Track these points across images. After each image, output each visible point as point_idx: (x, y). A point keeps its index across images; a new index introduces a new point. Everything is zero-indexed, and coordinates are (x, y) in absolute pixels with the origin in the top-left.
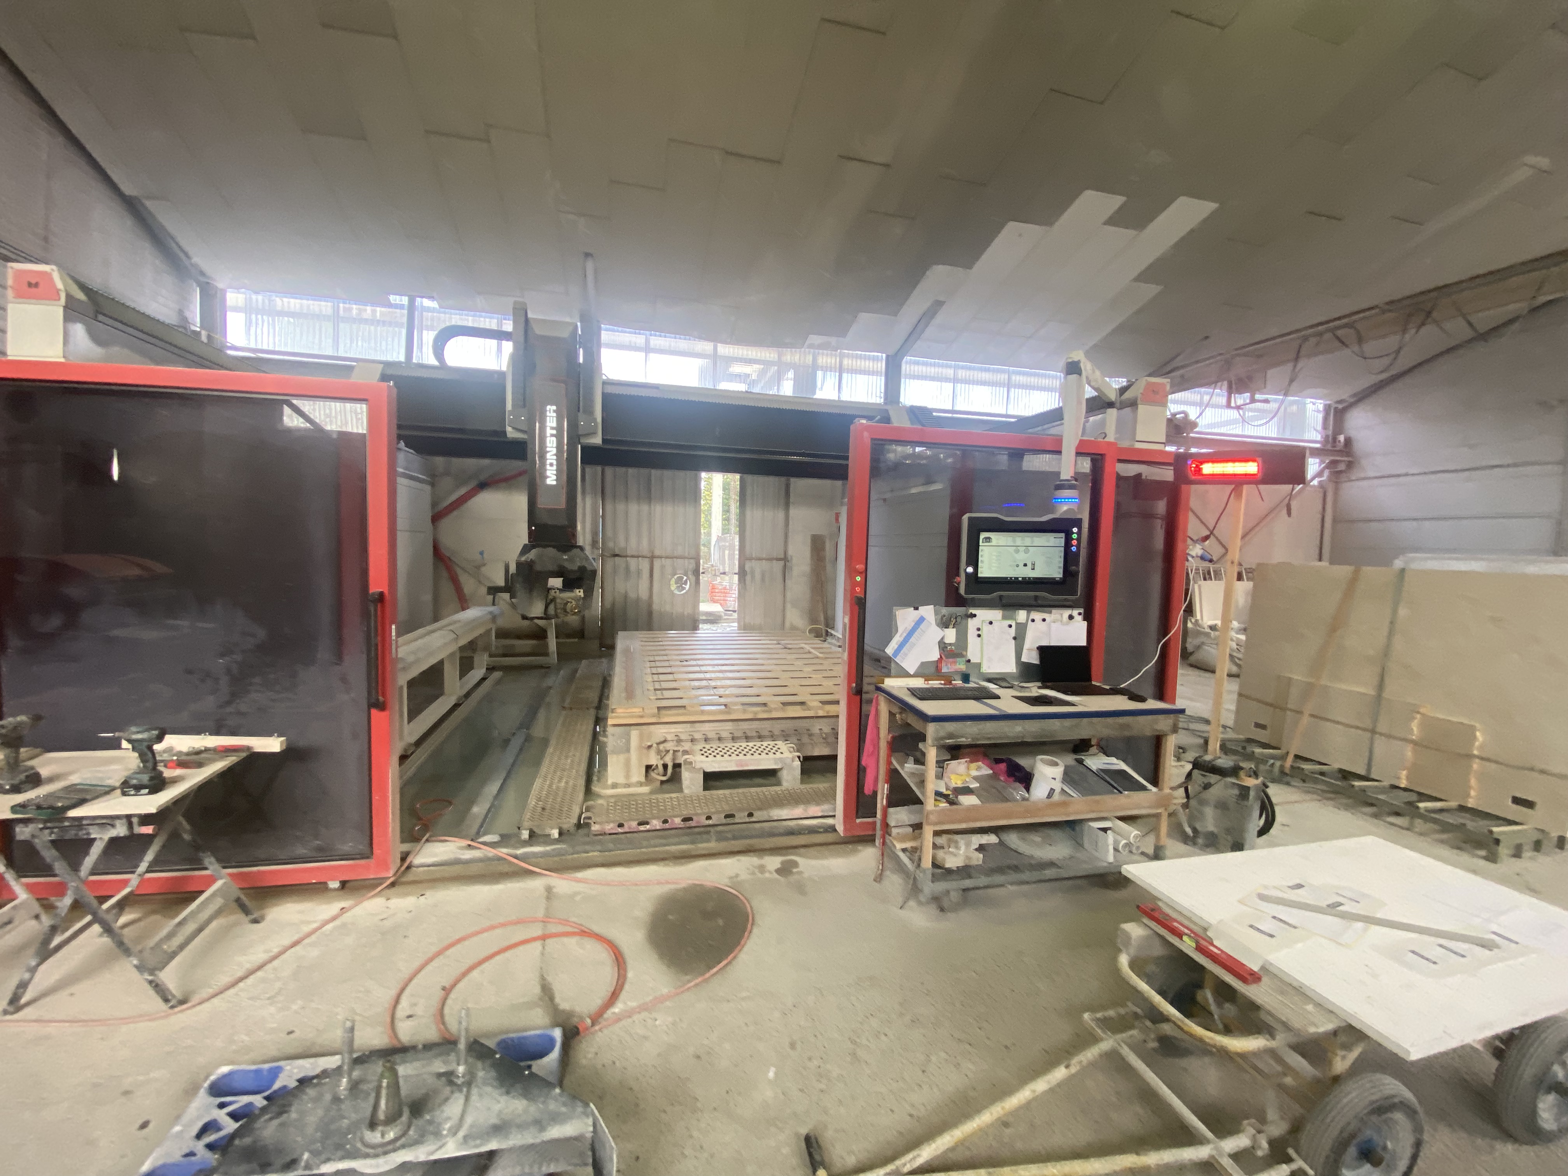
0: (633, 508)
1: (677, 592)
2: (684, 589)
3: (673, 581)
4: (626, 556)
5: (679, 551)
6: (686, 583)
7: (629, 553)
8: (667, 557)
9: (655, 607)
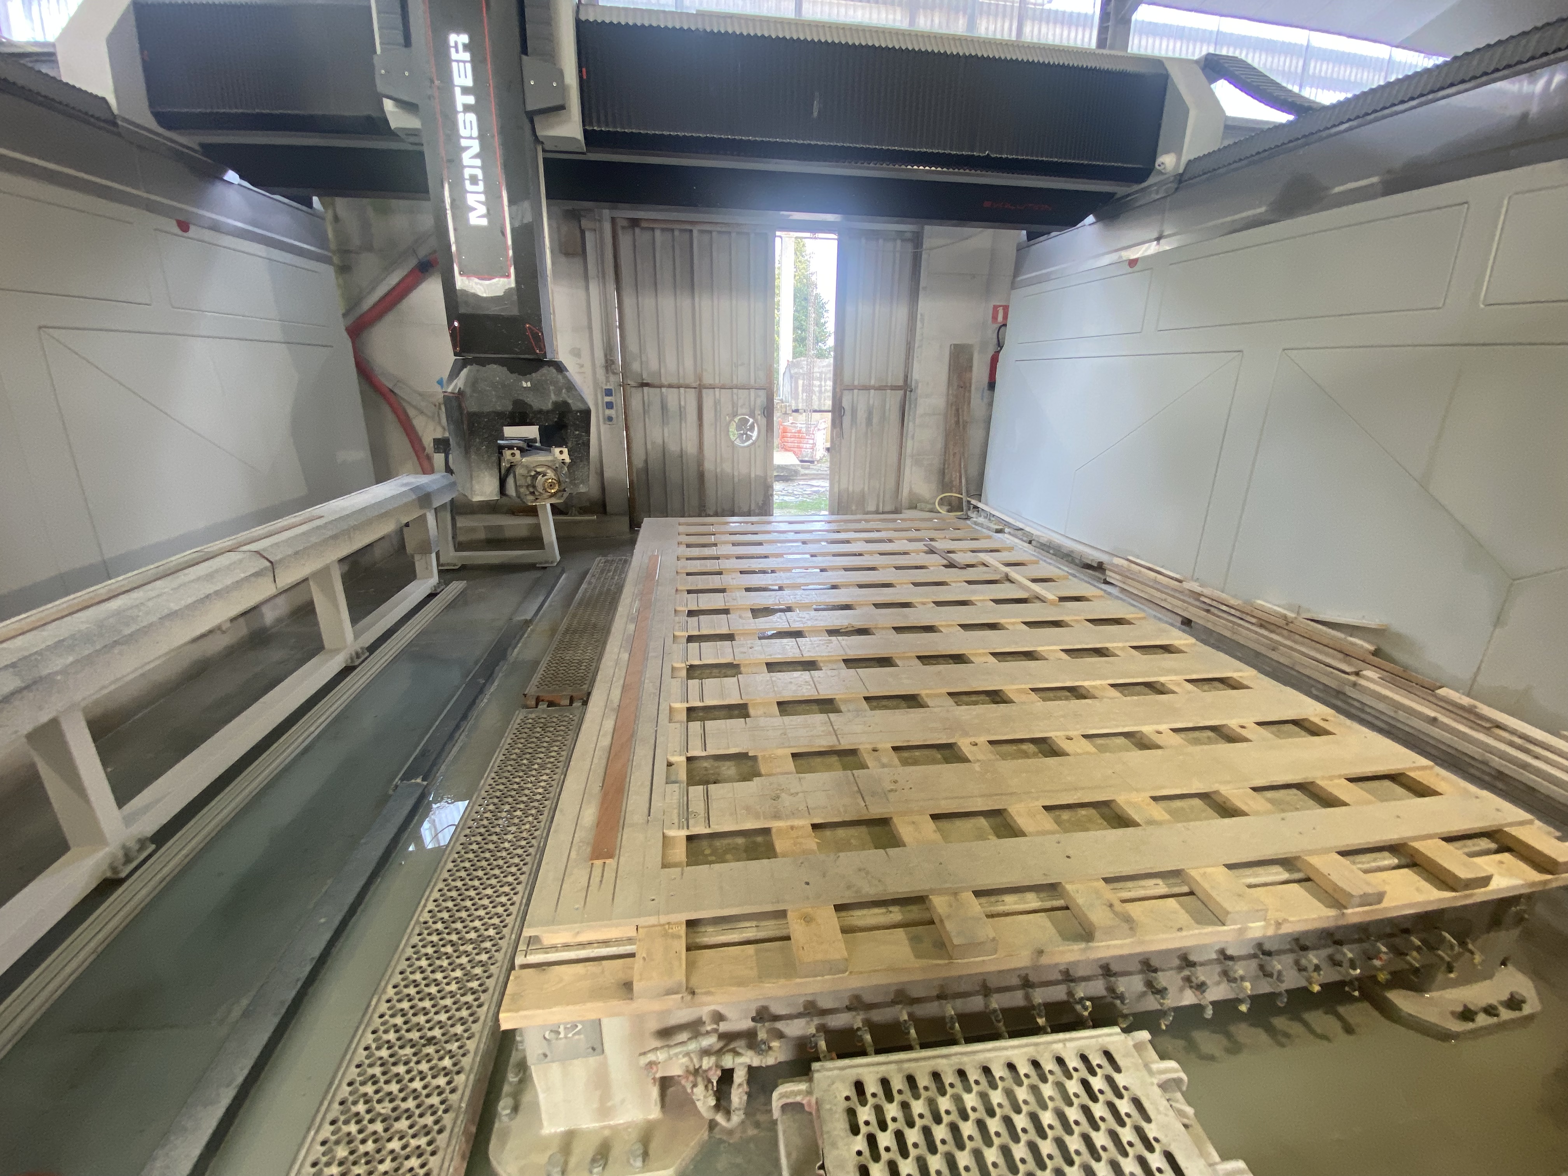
0: (667, 303)
1: (738, 442)
2: (749, 437)
3: (733, 428)
4: (661, 386)
5: (741, 376)
6: (752, 428)
7: (664, 381)
8: (722, 387)
9: (708, 465)
